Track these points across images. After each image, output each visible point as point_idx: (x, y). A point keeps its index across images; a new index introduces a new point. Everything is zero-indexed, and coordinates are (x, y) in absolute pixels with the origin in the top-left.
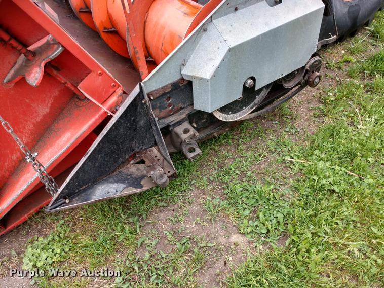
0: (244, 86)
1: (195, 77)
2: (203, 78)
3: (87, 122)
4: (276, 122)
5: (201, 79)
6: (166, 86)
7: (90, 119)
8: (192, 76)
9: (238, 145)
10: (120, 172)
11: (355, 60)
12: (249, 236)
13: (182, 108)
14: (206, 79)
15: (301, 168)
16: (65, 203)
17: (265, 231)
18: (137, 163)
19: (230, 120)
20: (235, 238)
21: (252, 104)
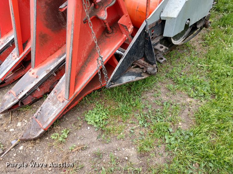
0: (186, 24)
1: (168, 18)
2: (172, 18)
3: (117, 43)
4: (185, 51)
5: (171, 18)
6: (154, 23)
7: (119, 41)
8: (166, 17)
9: (171, 62)
10: (129, 72)
11: (213, 21)
12: (195, 98)
13: (156, 37)
14: (174, 18)
15: (207, 68)
16: (112, 84)
17: (203, 95)
18: (134, 68)
19: (176, 44)
20: (189, 100)
21: (184, 36)
